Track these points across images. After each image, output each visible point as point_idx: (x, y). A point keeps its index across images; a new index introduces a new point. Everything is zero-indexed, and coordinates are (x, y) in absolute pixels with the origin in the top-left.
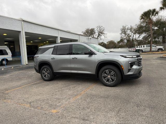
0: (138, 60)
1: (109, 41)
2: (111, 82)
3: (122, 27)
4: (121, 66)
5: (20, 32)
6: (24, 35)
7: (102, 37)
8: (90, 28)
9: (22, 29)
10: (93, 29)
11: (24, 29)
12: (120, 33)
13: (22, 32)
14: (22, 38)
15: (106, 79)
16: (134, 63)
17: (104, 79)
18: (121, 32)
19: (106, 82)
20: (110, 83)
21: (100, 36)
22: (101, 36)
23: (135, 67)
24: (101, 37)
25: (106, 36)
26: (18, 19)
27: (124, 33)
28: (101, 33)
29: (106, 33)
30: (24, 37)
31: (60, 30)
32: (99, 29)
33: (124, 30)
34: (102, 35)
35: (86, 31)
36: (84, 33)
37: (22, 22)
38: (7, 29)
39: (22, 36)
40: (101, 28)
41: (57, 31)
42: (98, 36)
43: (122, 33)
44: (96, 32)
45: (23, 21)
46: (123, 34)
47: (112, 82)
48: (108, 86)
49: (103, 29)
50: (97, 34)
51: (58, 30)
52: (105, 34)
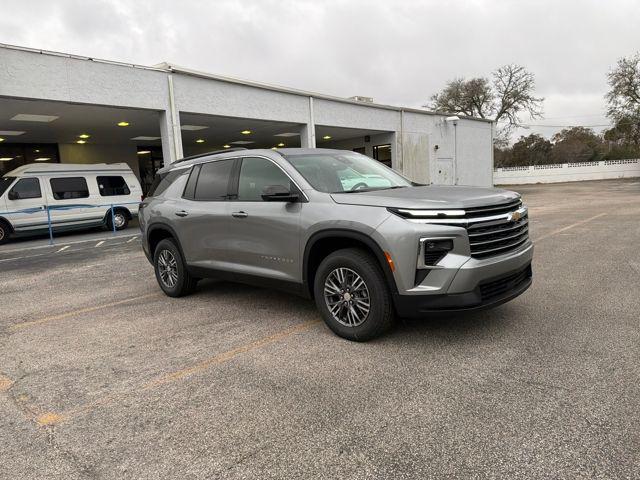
0: (470, 231)
1: (564, 131)
2: (352, 322)
3: (615, 67)
4: (384, 256)
5: (162, 113)
6: (175, 123)
7: (522, 114)
8: (467, 80)
9: (167, 102)
10: (480, 80)
11: (174, 104)
12: (605, 94)
13: (168, 114)
14: (170, 133)
15: (337, 307)
16: (451, 241)
17: (332, 307)
18: (612, 89)
19: (336, 318)
20: (350, 325)
21: (511, 111)
22: (516, 109)
23: (451, 261)
24: (518, 114)
25: (538, 110)
26: (156, 67)
27: (626, 94)
28: (514, 98)
29: (536, 98)
30: (178, 129)
31: (315, 98)
32: (506, 79)
33: (628, 80)
34: (520, 106)
35: (450, 91)
36: (443, 102)
37: (170, 77)
38: (116, 104)
39: (169, 129)
40: (518, 74)
41: (305, 100)
42: (503, 112)
43: (616, 92)
44: (494, 91)
45: (174, 72)
46: (621, 98)
47: (357, 321)
48: (344, 338)
49: (524, 79)
50: (498, 101)
51: (309, 97)
52: (532, 100)
